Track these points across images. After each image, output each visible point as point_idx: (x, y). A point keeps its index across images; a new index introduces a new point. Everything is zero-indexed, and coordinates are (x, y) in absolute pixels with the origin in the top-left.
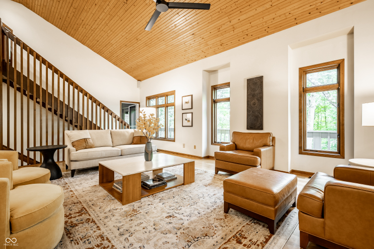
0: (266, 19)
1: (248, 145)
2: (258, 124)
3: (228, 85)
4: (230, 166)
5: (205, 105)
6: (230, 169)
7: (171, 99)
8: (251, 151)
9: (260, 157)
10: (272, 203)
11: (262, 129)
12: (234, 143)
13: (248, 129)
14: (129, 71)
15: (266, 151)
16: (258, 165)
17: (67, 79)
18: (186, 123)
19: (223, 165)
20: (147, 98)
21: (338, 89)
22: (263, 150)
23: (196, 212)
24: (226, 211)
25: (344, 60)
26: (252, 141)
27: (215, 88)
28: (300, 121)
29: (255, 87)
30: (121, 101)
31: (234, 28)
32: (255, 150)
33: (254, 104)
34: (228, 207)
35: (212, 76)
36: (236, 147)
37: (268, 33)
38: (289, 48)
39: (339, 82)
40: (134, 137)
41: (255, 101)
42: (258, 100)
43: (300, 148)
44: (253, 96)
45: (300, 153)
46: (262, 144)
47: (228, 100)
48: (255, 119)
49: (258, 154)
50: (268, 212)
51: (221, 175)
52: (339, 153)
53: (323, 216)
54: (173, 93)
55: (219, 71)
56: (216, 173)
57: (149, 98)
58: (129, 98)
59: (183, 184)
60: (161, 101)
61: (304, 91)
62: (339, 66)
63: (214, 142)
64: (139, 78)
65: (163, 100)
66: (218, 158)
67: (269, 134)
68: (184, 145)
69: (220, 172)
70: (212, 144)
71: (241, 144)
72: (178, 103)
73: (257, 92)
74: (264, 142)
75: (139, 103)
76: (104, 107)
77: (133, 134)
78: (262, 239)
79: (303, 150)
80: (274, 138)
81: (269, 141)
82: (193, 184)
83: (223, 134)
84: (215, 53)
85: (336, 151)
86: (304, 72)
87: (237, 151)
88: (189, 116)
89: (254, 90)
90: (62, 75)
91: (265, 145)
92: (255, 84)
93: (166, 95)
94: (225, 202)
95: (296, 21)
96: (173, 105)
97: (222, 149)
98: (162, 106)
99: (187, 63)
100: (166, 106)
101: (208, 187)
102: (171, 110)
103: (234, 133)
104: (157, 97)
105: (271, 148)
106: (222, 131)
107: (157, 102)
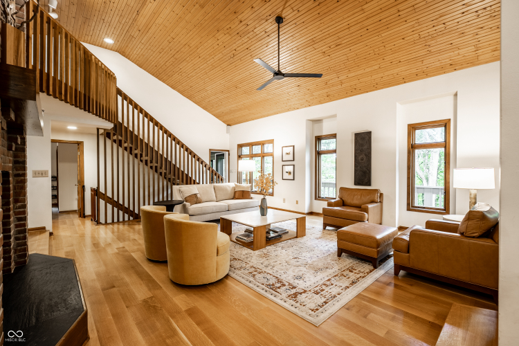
0: (374, 77)
1: (356, 201)
2: (366, 180)
3: (334, 136)
4: (338, 221)
5: (308, 157)
6: (338, 224)
7: (268, 148)
8: (358, 207)
9: (367, 212)
10: (375, 245)
11: (370, 185)
12: (341, 199)
13: (355, 184)
14: (218, 116)
15: (374, 207)
16: (366, 220)
17: (166, 131)
18: (286, 176)
19: (331, 220)
20: (238, 145)
21: (445, 147)
22: (370, 206)
23: (315, 256)
24: (339, 255)
25: (450, 120)
26: (359, 197)
27: (319, 139)
28: (408, 178)
29: (363, 142)
30: (210, 150)
31: (342, 83)
32: (363, 206)
33: (362, 160)
34: (341, 252)
35: (316, 125)
36: (343, 203)
37: (377, 89)
38: (398, 105)
39: (445, 141)
40: (235, 192)
41: (363, 156)
42: (366, 155)
43: (408, 204)
44: (362, 151)
45: (409, 209)
46: (369, 201)
47: (334, 151)
48: (363, 173)
49: (366, 210)
50: (372, 253)
51: (329, 230)
52: (445, 210)
53: (408, 252)
54: (271, 142)
55: (324, 121)
56: (324, 228)
57: (240, 146)
58: (218, 146)
59: (297, 237)
60: (257, 150)
61: (412, 147)
62: (445, 124)
63: (318, 197)
64: (229, 123)
65: (259, 149)
66: (326, 213)
67: (376, 191)
68: (284, 200)
69: (328, 228)
70: (316, 199)
71: (348, 200)
72: (277, 154)
73: (366, 147)
74: (371, 199)
75: (228, 151)
77: (234, 188)
78: (368, 271)
79: (411, 207)
80: (381, 195)
81: (377, 197)
82: (305, 237)
83: (327, 188)
84: (320, 102)
85: (443, 208)
86: (412, 128)
87: (345, 207)
88: (290, 169)
89: (362, 145)
90: (161, 127)
91: (373, 202)
92: (363, 139)
93: (262, 144)
94: (338, 249)
95: (404, 80)
96: (271, 155)
97: (329, 204)
98: (256, 155)
99: (288, 110)
100: (263, 155)
101: (320, 240)
102: (268, 160)
103: (342, 189)
104: (251, 145)
105: (379, 204)
106: (326, 184)
107: (251, 150)
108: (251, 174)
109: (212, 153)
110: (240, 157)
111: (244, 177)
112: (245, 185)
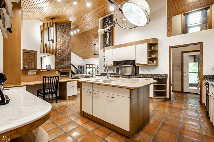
7: (94, 66)
14: (81, 57)
20: (86, 64)
40: (86, 76)
54: (95, 64)
58: (81, 64)
60: (91, 66)
64: (84, 58)
65: (92, 66)
72: (96, 67)
75: (83, 66)
76: (74, 66)
93: (93, 64)
96: (95, 67)
98: (91, 67)
102: (94, 69)
104: (90, 65)
107: (90, 66)
108: (90, 72)
109: (79, 66)
110: (87, 68)
111: (88, 73)
112: (88, 75)
